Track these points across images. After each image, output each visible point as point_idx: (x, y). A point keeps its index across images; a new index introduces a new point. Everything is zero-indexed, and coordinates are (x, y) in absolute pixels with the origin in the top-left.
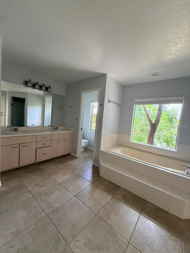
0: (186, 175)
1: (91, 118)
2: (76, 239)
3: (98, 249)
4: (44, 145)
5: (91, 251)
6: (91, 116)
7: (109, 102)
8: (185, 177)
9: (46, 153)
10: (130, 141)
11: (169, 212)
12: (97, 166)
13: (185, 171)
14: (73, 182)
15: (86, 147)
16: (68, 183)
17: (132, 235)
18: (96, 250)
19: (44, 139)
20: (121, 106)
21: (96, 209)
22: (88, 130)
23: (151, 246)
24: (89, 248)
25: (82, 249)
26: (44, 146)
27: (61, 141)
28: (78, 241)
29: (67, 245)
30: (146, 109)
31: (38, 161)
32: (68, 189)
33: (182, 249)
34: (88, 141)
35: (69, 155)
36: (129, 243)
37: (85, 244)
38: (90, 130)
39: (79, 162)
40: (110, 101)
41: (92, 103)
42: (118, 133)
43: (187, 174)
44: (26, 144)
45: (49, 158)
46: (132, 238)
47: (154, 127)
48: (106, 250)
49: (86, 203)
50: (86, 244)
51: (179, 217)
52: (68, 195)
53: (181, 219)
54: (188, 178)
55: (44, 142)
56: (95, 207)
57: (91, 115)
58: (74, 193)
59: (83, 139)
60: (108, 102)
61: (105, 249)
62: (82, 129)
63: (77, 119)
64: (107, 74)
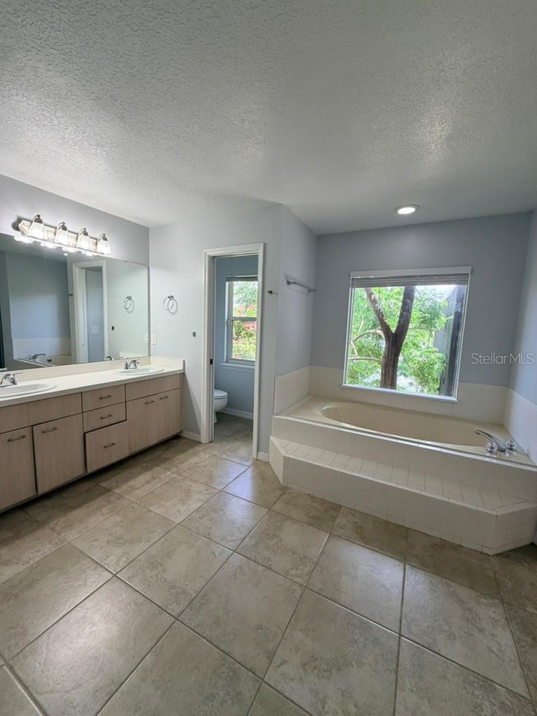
0: (488, 455)
1: (228, 326)
2: (277, 660)
3: (339, 669)
4: (106, 419)
5: (323, 677)
6: (228, 321)
7: (289, 283)
8: (487, 459)
9: (114, 444)
10: (344, 385)
11: (464, 544)
12: (267, 461)
13: (483, 445)
14: (216, 516)
15: (223, 411)
16: (205, 518)
17: (401, 617)
18: (334, 671)
19: (106, 402)
20: (315, 291)
21: (302, 574)
22: (223, 362)
23: (448, 628)
24: (316, 671)
25: (301, 679)
26: (106, 422)
27: (153, 401)
28: (284, 662)
29: (260, 680)
30: (373, 296)
31: (92, 468)
32: (209, 534)
33: (507, 620)
34: (226, 394)
35: (177, 437)
36: (400, 635)
37: (304, 666)
38: (227, 362)
39: (214, 455)
40: (291, 281)
41: (227, 283)
42: (310, 365)
43: (491, 452)
44: (51, 425)
45: (125, 454)
46: (403, 621)
47: (395, 341)
48: (355, 666)
49: (270, 565)
50: (306, 664)
51: (484, 551)
52: (216, 554)
53: (489, 555)
54: (495, 461)
55: (105, 412)
56: (297, 569)
57: (228, 319)
58: (231, 543)
59: (215, 388)
60: (286, 283)
61: (353, 663)
62: (211, 362)
63: (194, 334)
64: (280, 204)
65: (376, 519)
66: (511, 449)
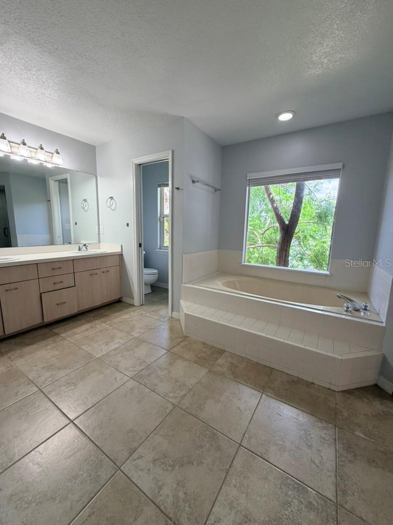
0: (345, 313)
1: (160, 221)
2: (135, 455)
3: (182, 466)
4: (59, 284)
5: (167, 470)
6: (160, 218)
7: (193, 182)
8: (344, 317)
9: (64, 303)
10: (243, 263)
11: (316, 382)
12: (178, 318)
13: (342, 306)
14: (127, 353)
15: (155, 285)
16: (118, 355)
17: (246, 431)
18: (177, 467)
19: (58, 272)
20: (220, 190)
21: (177, 396)
22: (157, 249)
23: (281, 443)
24: (163, 466)
25: (149, 470)
26: (59, 286)
27: (97, 274)
28: (140, 457)
29: (118, 468)
30: (271, 196)
31: (48, 319)
32: (117, 366)
33: (335, 440)
34: (157, 271)
35: (119, 301)
36: (240, 445)
37: (155, 461)
38: (160, 248)
39: (141, 314)
40: (195, 180)
41: (159, 189)
42: (218, 249)
43: (347, 311)
44: (13, 286)
46: (246, 435)
47: (288, 231)
48: (195, 465)
49: (155, 389)
50: (157, 460)
51: (331, 388)
52: (118, 379)
53: (335, 391)
54: (350, 318)
55: (58, 279)
56: (174, 393)
57: (161, 216)
58: (131, 373)
59: (145, 267)
60: (191, 181)
61: (194, 463)
62: (140, 245)
63: (128, 225)
64: (183, 117)
65: (249, 361)
66: (365, 309)
